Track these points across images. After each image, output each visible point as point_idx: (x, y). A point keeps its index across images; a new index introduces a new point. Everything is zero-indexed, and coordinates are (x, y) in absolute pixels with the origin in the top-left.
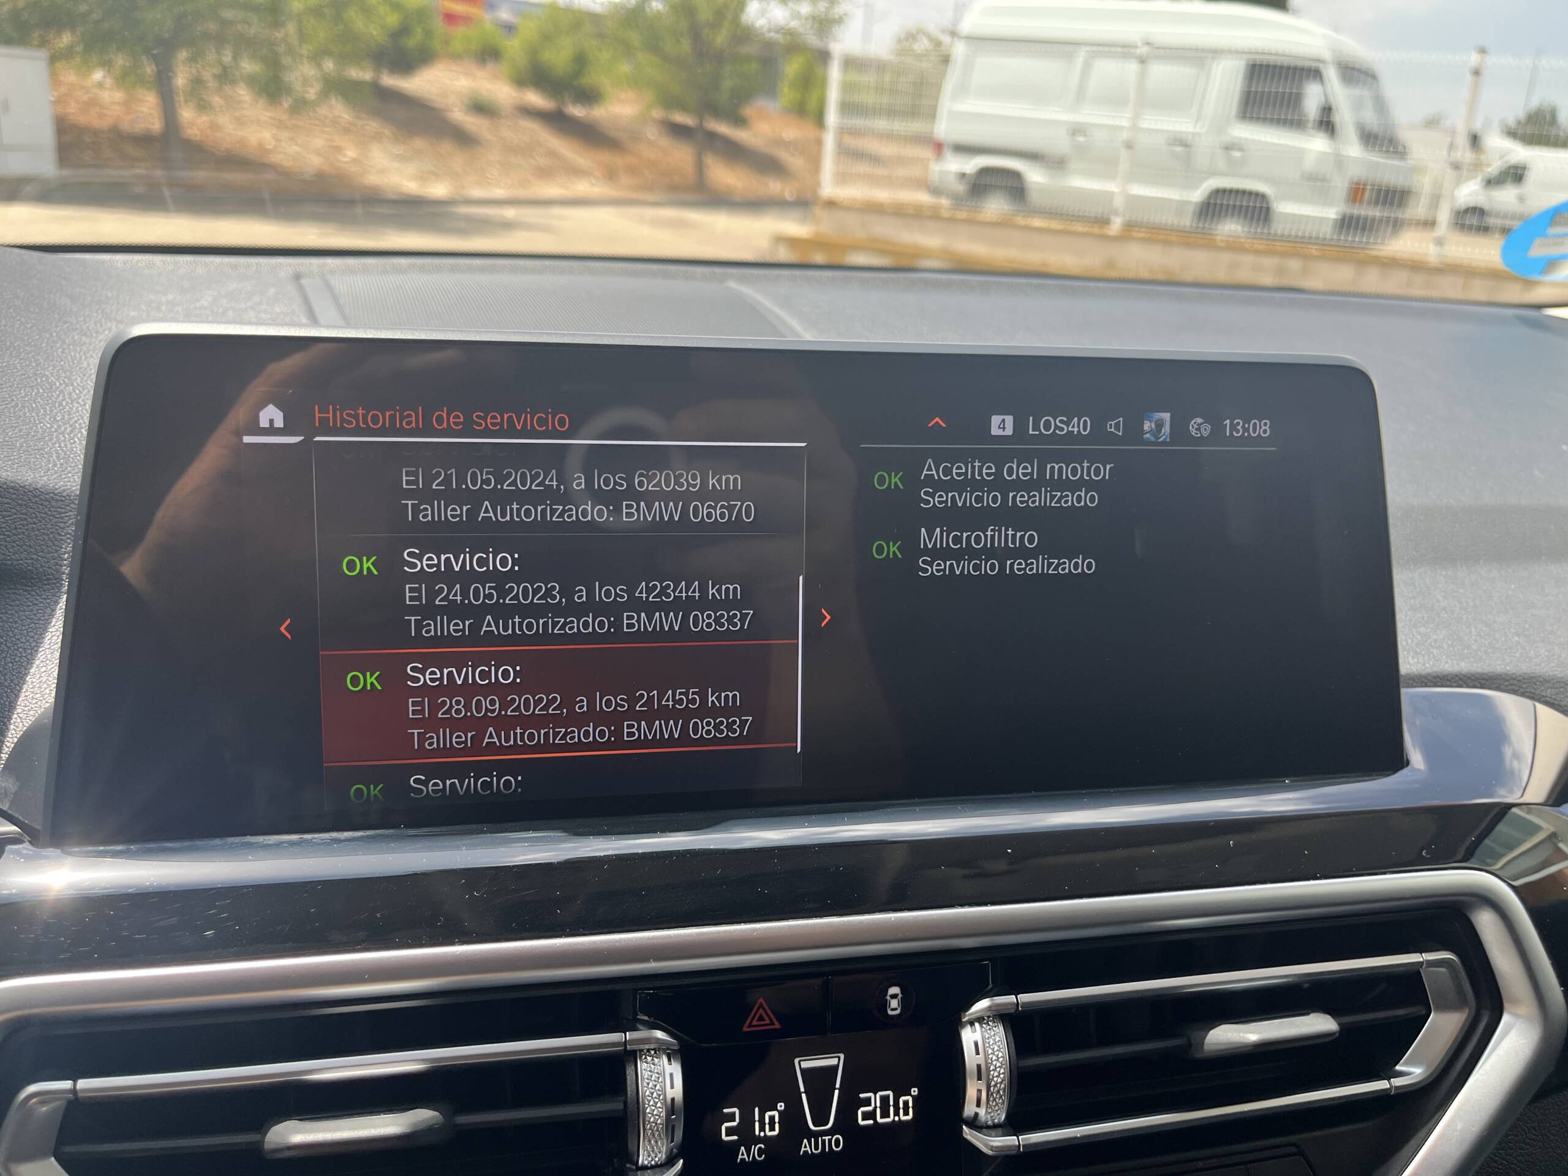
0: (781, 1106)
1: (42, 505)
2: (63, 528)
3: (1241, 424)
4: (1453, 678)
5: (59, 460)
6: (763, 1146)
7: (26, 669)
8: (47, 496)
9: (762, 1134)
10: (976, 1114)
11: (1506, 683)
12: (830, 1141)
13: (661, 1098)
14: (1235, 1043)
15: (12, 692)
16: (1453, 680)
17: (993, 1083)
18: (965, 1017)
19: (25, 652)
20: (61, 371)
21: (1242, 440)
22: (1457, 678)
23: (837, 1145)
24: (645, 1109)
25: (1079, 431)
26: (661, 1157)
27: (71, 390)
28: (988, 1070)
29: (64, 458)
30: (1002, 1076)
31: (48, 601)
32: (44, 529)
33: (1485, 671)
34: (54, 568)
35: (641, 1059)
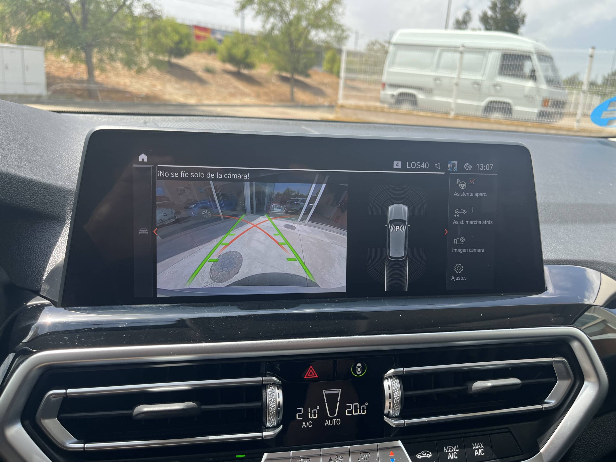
0: (318, 407)
1: (59, 193)
2: (67, 201)
3: (483, 166)
6: (311, 422)
7: (52, 249)
8: (61, 190)
9: (311, 418)
10: (389, 412)
11: (585, 264)
12: (336, 421)
13: (275, 401)
14: (484, 387)
15: (47, 256)
17: (395, 400)
18: (385, 376)
21: (483, 171)
22: (566, 262)
23: (338, 423)
24: (269, 405)
25: (425, 167)
26: (275, 424)
28: (393, 395)
29: (66, 178)
30: (398, 397)
31: (60, 226)
32: (60, 201)
33: (577, 259)
34: (63, 215)
35: (268, 388)
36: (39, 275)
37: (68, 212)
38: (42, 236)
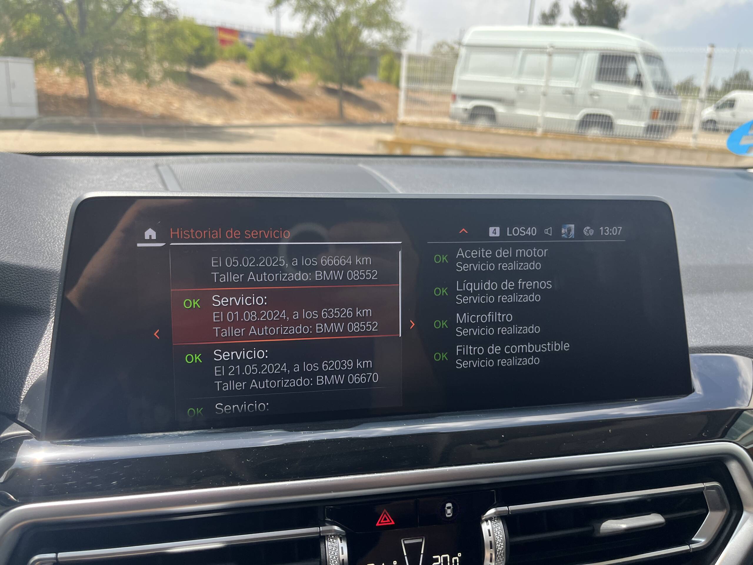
0: (395, 563)
1: (41, 277)
2: (51, 288)
3: (608, 229)
4: (713, 349)
5: (48, 255)
7: (33, 355)
8: (43, 273)
13: (337, 559)
14: (616, 529)
15: (26, 366)
16: (714, 350)
17: (498, 550)
18: (483, 518)
19: (33, 347)
20: (48, 213)
21: (608, 237)
22: (716, 349)
25: (531, 234)
27: (53, 222)
28: (495, 544)
29: (51, 254)
30: (502, 546)
31: (43, 322)
32: (41, 288)
33: (729, 345)
34: (46, 306)
35: (327, 540)
36: (15, 393)
37: (53, 302)
38: (19, 337)
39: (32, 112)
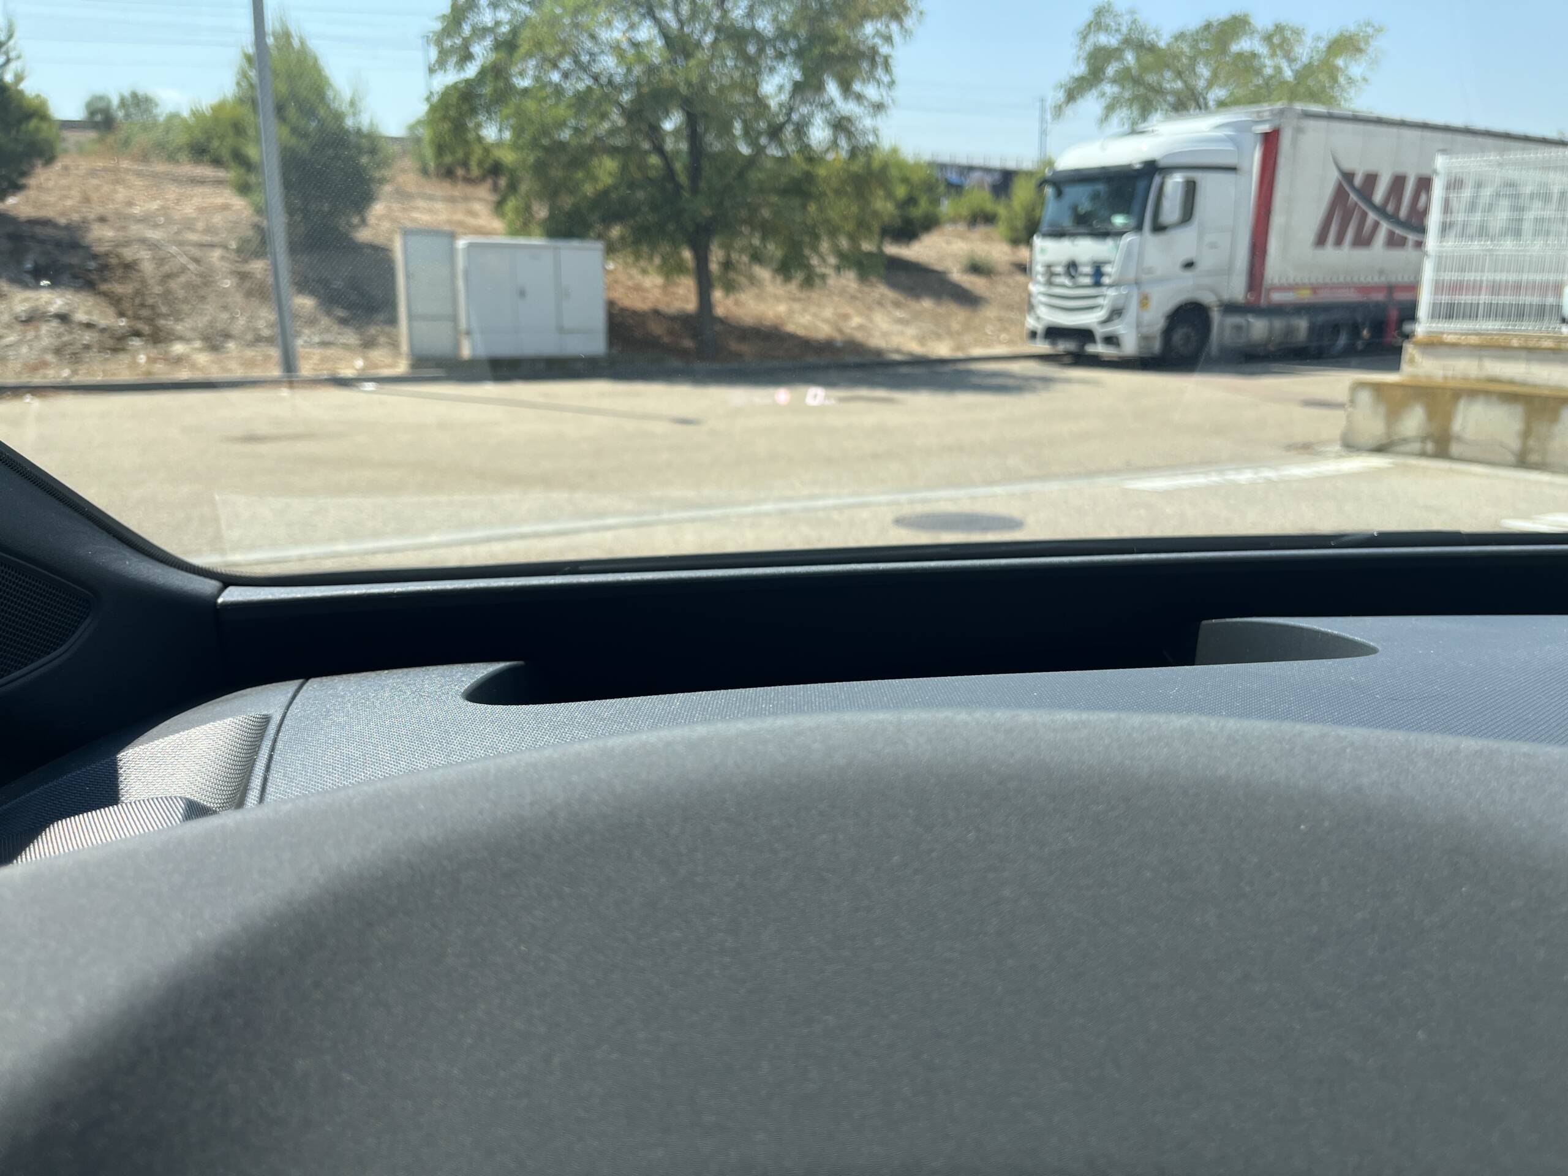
39: (596, 344)
